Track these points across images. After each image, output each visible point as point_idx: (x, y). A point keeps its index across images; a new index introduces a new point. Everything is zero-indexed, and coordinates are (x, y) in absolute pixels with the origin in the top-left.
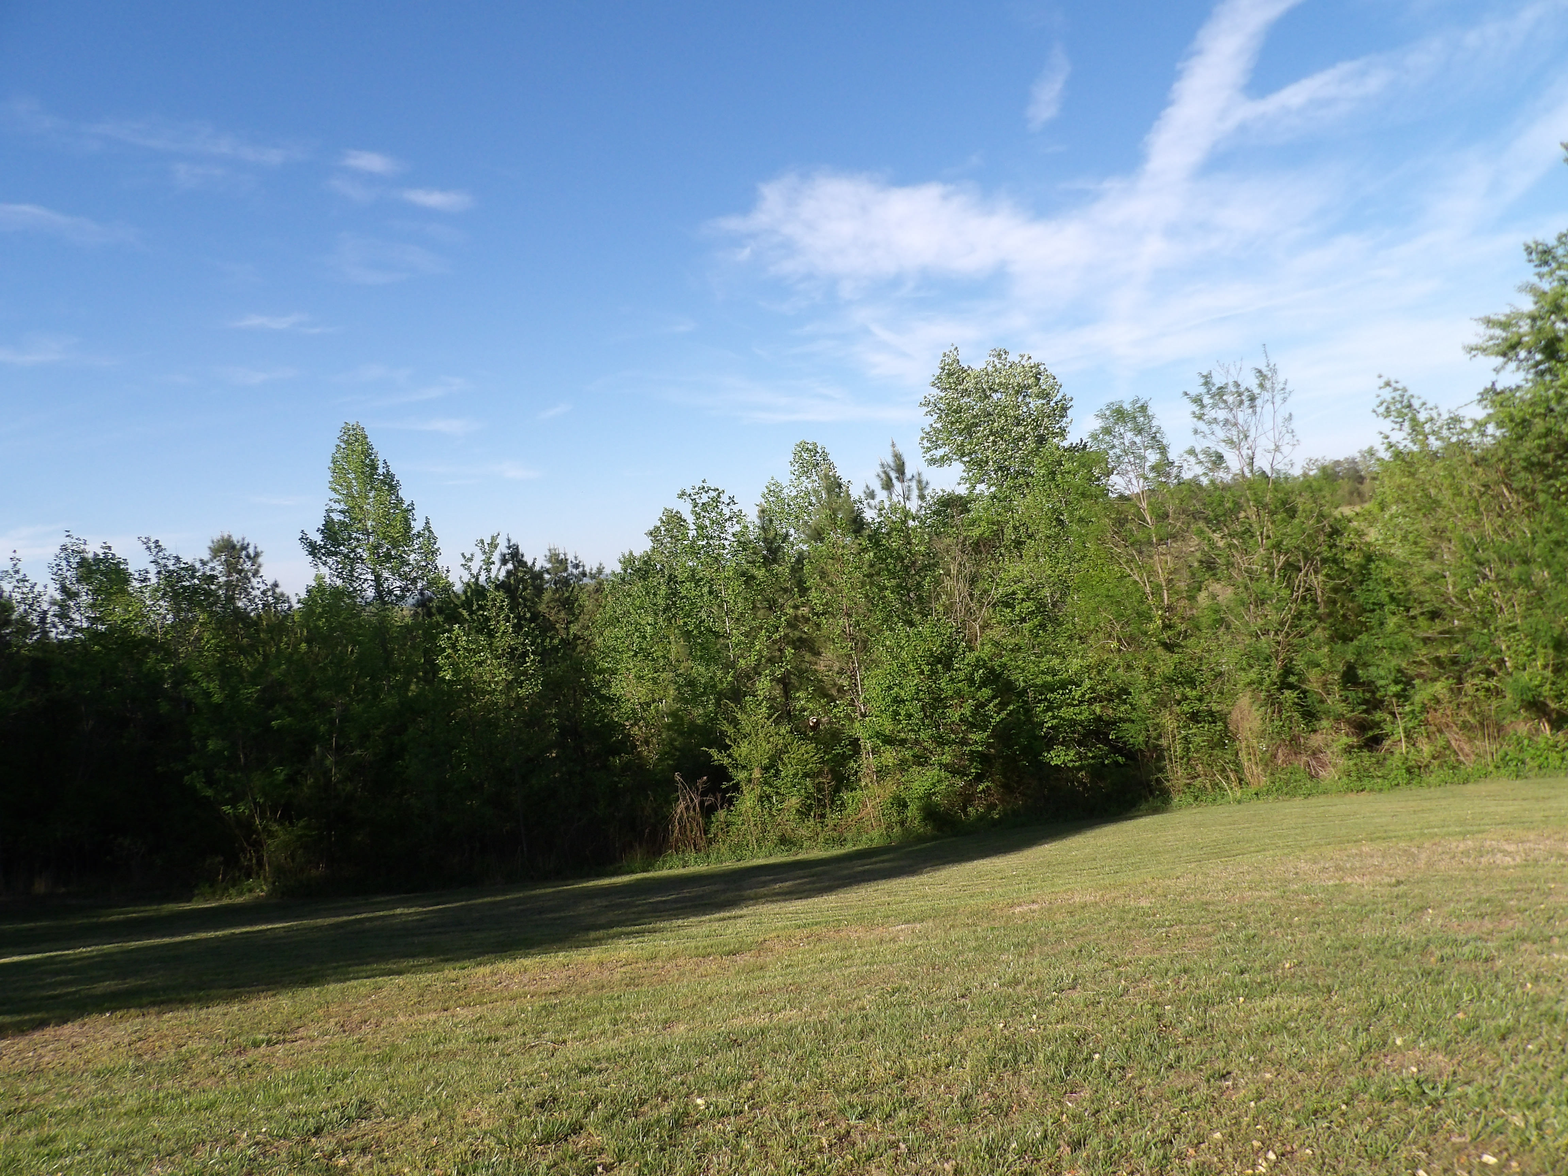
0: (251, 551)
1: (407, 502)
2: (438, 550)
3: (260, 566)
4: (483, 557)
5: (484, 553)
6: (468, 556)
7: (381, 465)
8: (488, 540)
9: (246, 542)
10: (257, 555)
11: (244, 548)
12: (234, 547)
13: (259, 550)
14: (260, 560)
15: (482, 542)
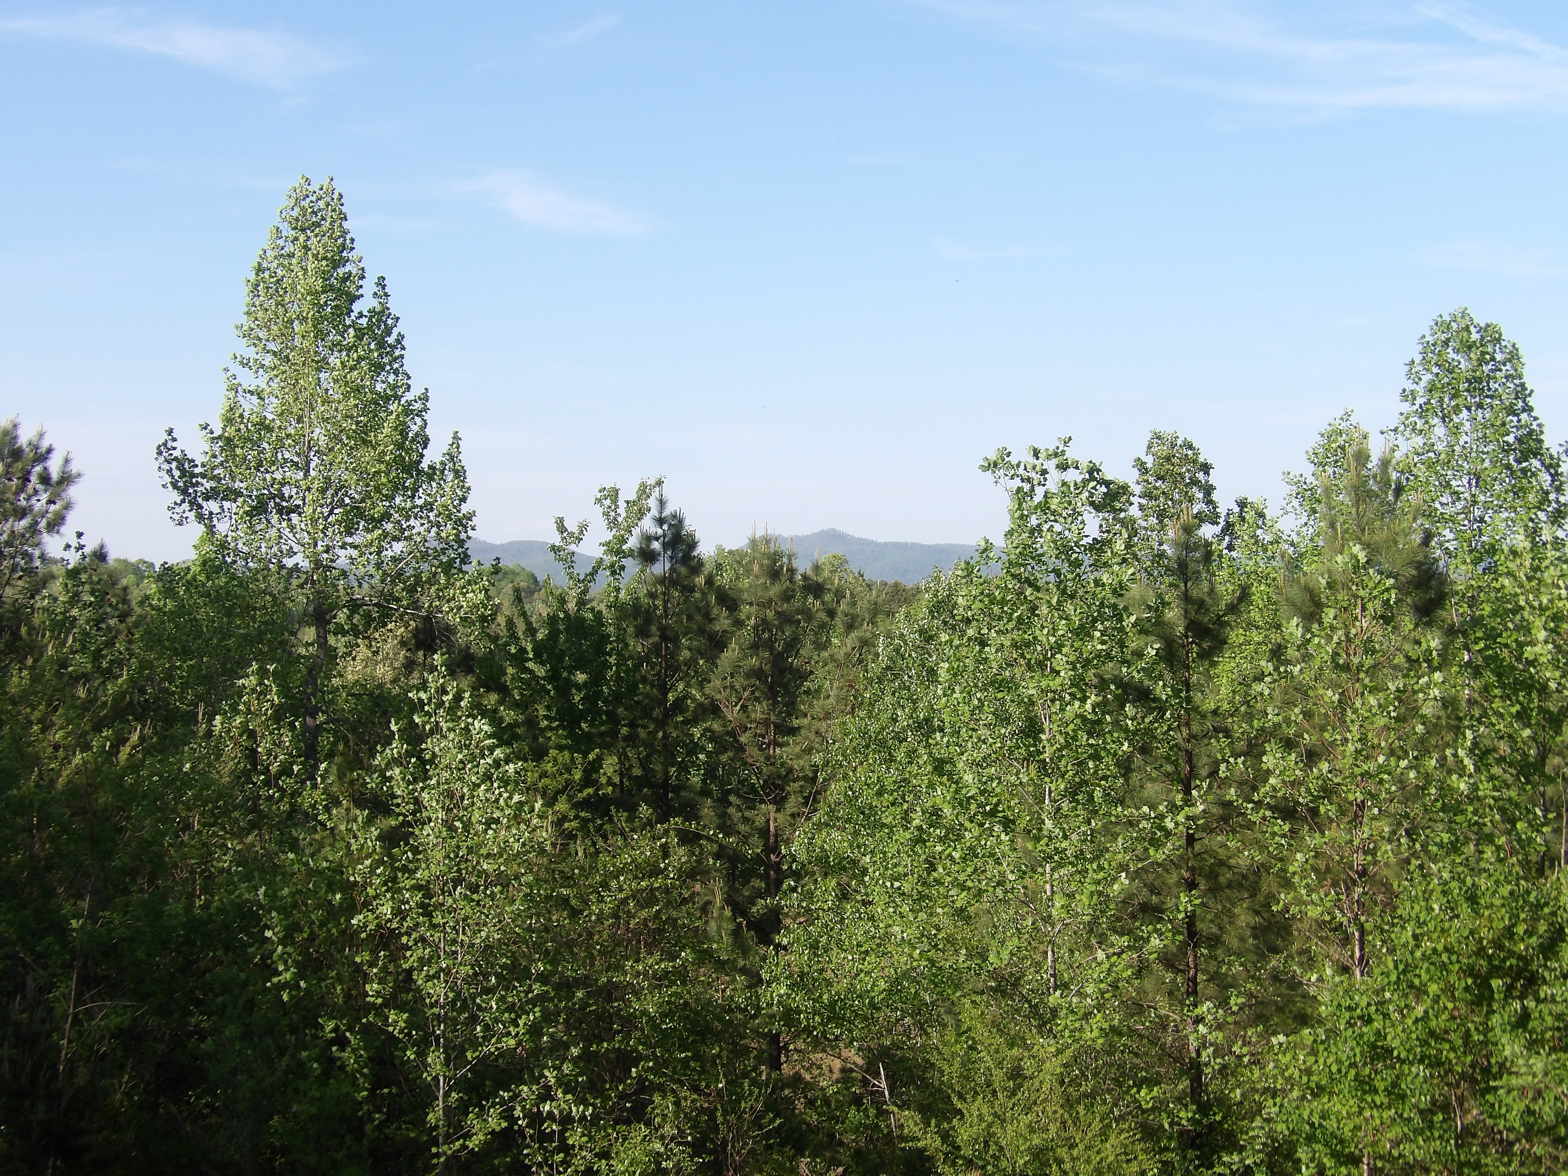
0: (54, 467)
1: (415, 392)
2: (470, 517)
3: (68, 506)
4: (609, 536)
5: (613, 523)
6: (572, 526)
7: (369, 287)
8: (628, 493)
9: (45, 445)
10: (66, 479)
11: (42, 457)
12: (17, 454)
13: (74, 468)
14: (73, 492)
15: (614, 494)
